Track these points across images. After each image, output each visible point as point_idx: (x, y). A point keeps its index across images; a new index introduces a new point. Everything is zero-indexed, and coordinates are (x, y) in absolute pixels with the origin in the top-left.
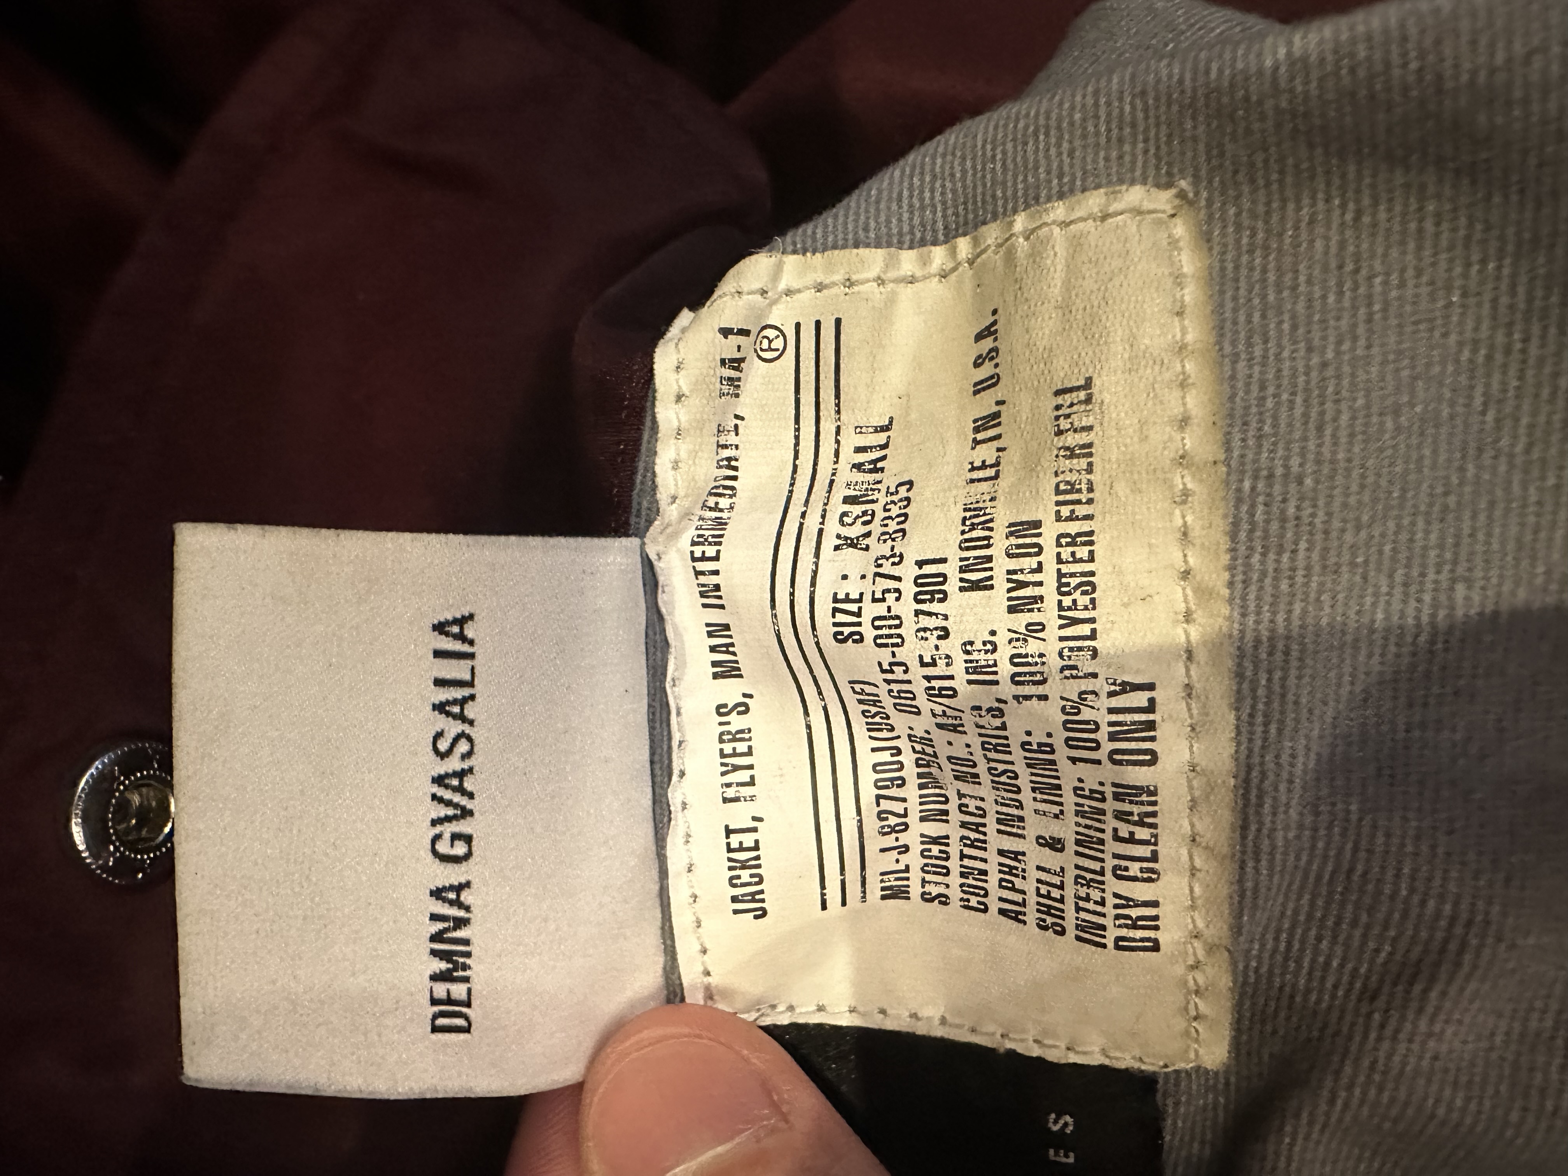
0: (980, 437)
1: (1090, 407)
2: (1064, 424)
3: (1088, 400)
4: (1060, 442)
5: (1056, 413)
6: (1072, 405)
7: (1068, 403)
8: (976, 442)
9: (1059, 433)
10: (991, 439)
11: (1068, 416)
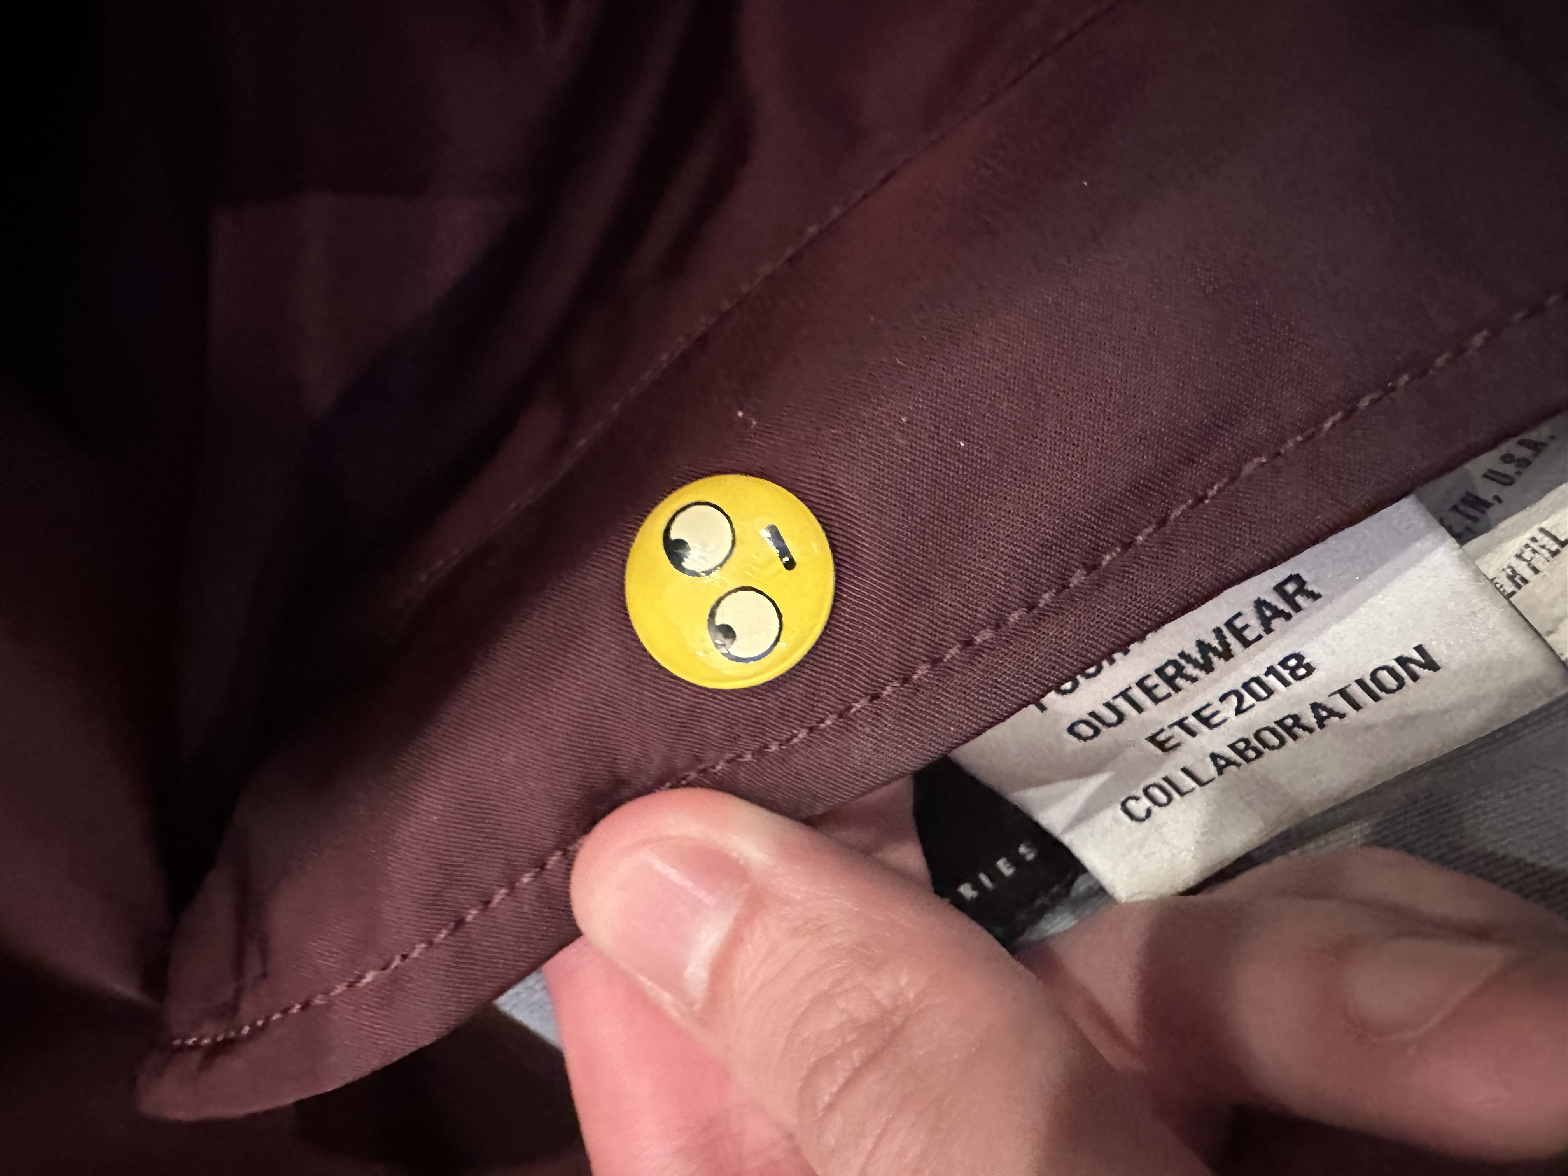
0: (1462, 508)
1: (1551, 559)
2: (1528, 554)
3: (1554, 554)
4: (1515, 563)
5: (1529, 542)
6: (1543, 547)
7: (1542, 544)
8: (1455, 508)
9: (1519, 556)
10: (1469, 517)
11: (1534, 551)
